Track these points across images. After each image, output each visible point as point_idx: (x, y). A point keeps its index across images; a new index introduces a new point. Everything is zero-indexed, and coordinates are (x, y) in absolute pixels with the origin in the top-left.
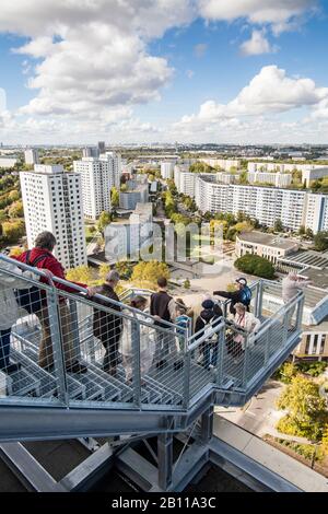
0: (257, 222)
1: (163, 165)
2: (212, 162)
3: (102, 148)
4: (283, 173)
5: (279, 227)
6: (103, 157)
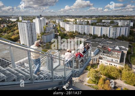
0: (80, 33)
1: (57, 20)
2: (68, 20)
3: (41, 16)
4: (85, 22)
5: (85, 34)
6: (41, 19)
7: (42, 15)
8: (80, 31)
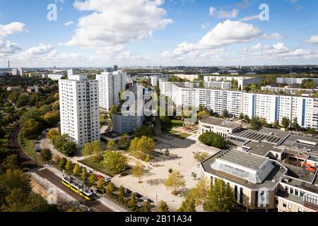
0: (212, 111)
1: (152, 78)
2: (182, 76)
3: (116, 68)
4: (226, 81)
5: (226, 115)
6: (115, 73)
7: (119, 67)
8: (213, 107)
